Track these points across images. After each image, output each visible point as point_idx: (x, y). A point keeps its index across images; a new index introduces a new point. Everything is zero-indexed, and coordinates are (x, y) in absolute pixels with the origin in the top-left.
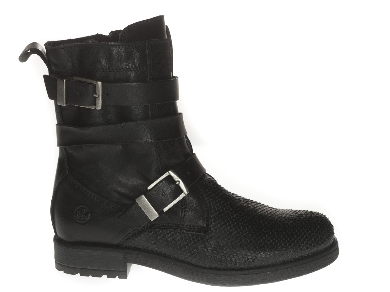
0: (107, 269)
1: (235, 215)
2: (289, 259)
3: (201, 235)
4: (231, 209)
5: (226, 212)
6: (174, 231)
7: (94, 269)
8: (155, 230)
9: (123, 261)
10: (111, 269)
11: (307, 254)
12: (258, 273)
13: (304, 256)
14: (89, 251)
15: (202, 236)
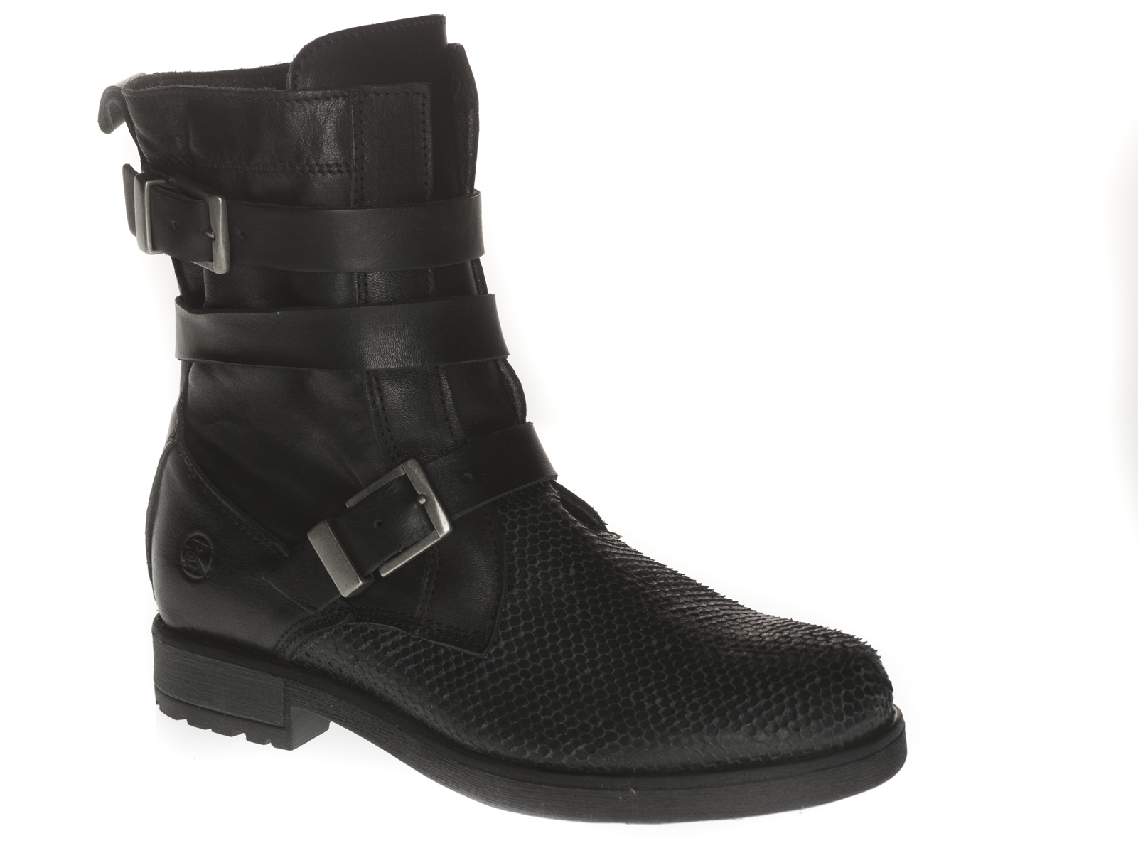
0: (245, 717)
1: (579, 612)
2: (701, 761)
3: (470, 657)
4: (575, 592)
5: (554, 600)
6: (402, 634)
7: (216, 710)
8: (357, 625)
9: (283, 701)
10: (254, 716)
11: (762, 756)
12: (605, 789)
13: (752, 760)
14: (206, 658)
15: (473, 659)
